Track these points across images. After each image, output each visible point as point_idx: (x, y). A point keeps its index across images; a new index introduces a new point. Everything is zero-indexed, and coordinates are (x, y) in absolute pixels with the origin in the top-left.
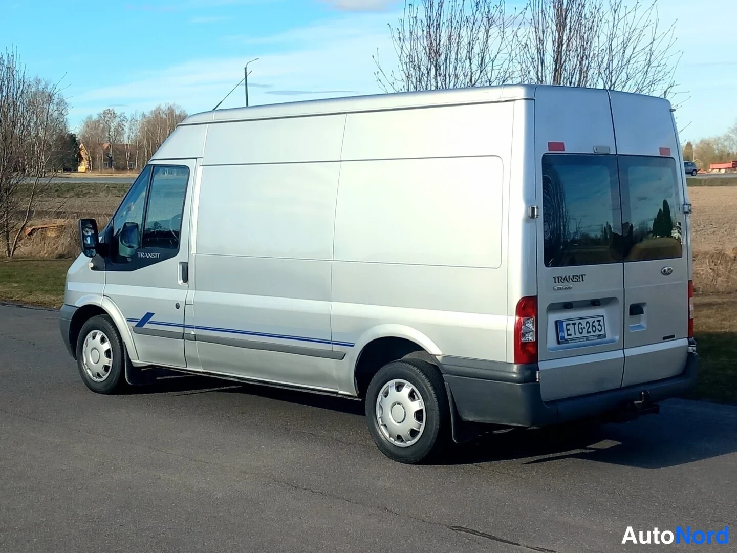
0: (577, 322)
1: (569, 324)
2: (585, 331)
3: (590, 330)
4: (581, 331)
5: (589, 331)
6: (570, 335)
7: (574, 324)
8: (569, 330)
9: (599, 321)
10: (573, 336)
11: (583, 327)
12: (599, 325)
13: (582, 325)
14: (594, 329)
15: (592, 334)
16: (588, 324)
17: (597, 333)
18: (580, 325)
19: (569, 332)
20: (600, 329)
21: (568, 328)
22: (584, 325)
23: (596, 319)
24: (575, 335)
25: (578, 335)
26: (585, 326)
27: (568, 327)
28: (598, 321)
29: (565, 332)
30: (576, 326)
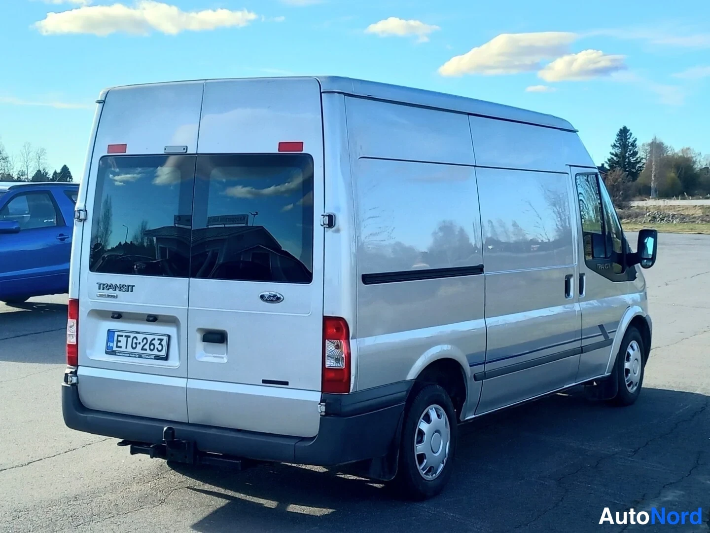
0: (132, 335)
1: (122, 336)
2: (139, 347)
3: (147, 347)
4: (134, 346)
5: (144, 348)
6: (121, 347)
7: (127, 337)
8: (120, 341)
9: (161, 340)
10: (124, 349)
11: (138, 342)
12: (160, 344)
13: (137, 340)
14: (152, 347)
15: (148, 352)
16: (145, 341)
17: (155, 352)
18: (135, 339)
19: (119, 344)
20: (160, 349)
21: (119, 340)
22: (140, 340)
23: (157, 337)
24: (126, 348)
25: (130, 349)
26: (141, 342)
27: (120, 338)
28: (159, 339)
29: (115, 343)
30: (130, 340)
